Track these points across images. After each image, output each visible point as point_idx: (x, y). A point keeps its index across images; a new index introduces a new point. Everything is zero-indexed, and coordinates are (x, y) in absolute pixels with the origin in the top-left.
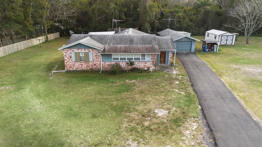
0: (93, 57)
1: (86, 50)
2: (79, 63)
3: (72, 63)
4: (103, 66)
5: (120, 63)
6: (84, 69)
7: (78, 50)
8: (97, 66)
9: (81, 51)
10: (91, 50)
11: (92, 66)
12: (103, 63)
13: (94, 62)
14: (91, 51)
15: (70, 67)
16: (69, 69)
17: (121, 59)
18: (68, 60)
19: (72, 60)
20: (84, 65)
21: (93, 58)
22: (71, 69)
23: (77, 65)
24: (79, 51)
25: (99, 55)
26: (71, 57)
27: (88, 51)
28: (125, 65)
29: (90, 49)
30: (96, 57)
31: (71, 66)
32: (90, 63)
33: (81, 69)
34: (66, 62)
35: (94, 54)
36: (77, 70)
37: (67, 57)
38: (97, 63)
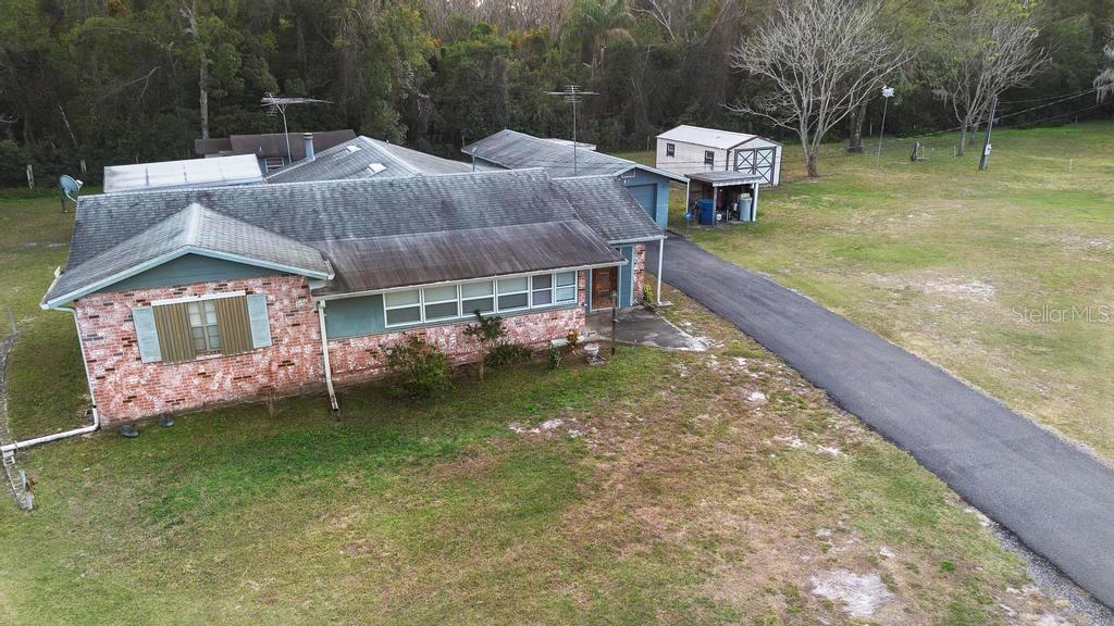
0: (272, 321)
1: (230, 285)
2: (190, 367)
3: (141, 376)
4: (337, 363)
5: (428, 332)
6: (218, 396)
7: (179, 294)
8: (298, 372)
9: (196, 299)
10: (260, 282)
11: (269, 373)
12: (333, 345)
13: (283, 350)
14: (258, 291)
15: (130, 399)
16: (121, 416)
17: (432, 311)
18: (108, 364)
19: (139, 359)
20: (219, 375)
21: (273, 328)
22: (136, 412)
23: (177, 381)
24: (186, 298)
25: (306, 309)
26: (130, 341)
27: (243, 293)
28: (453, 340)
29: (251, 282)
30: (289, 321)
31: (132, 393)
32: (257, 357)
33: (205, 398)
34: (101, 372)
35: (277, 306)
36: (178, 411)
37: (103, 342)
38: (297, 349)
